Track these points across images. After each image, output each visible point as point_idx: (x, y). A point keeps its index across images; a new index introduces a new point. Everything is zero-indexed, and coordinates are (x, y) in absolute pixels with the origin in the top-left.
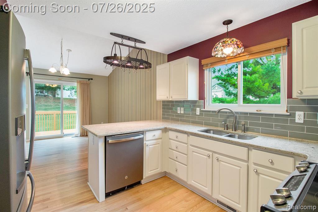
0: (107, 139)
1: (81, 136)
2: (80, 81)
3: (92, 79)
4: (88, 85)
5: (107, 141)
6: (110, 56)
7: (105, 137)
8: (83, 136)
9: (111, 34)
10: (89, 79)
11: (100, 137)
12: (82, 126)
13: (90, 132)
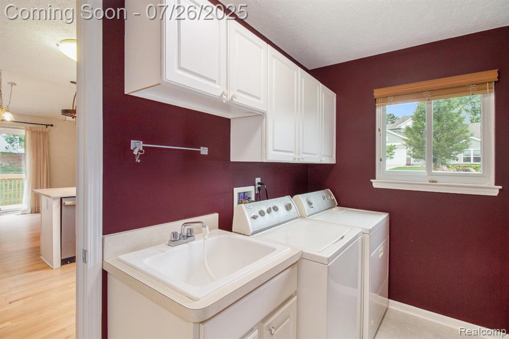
0: (64, 201)
1: (31, 213)
2: (31, 128)
3: (52, 126)
4: (45, 134)
5: (63, 202)
6: (72, 109)
7: (61, 198)
8: (36, 212)
9: (71, 82)
10: (47, 125)
11: (54, 198)
12: (33, 191)
13: (43, 194)
